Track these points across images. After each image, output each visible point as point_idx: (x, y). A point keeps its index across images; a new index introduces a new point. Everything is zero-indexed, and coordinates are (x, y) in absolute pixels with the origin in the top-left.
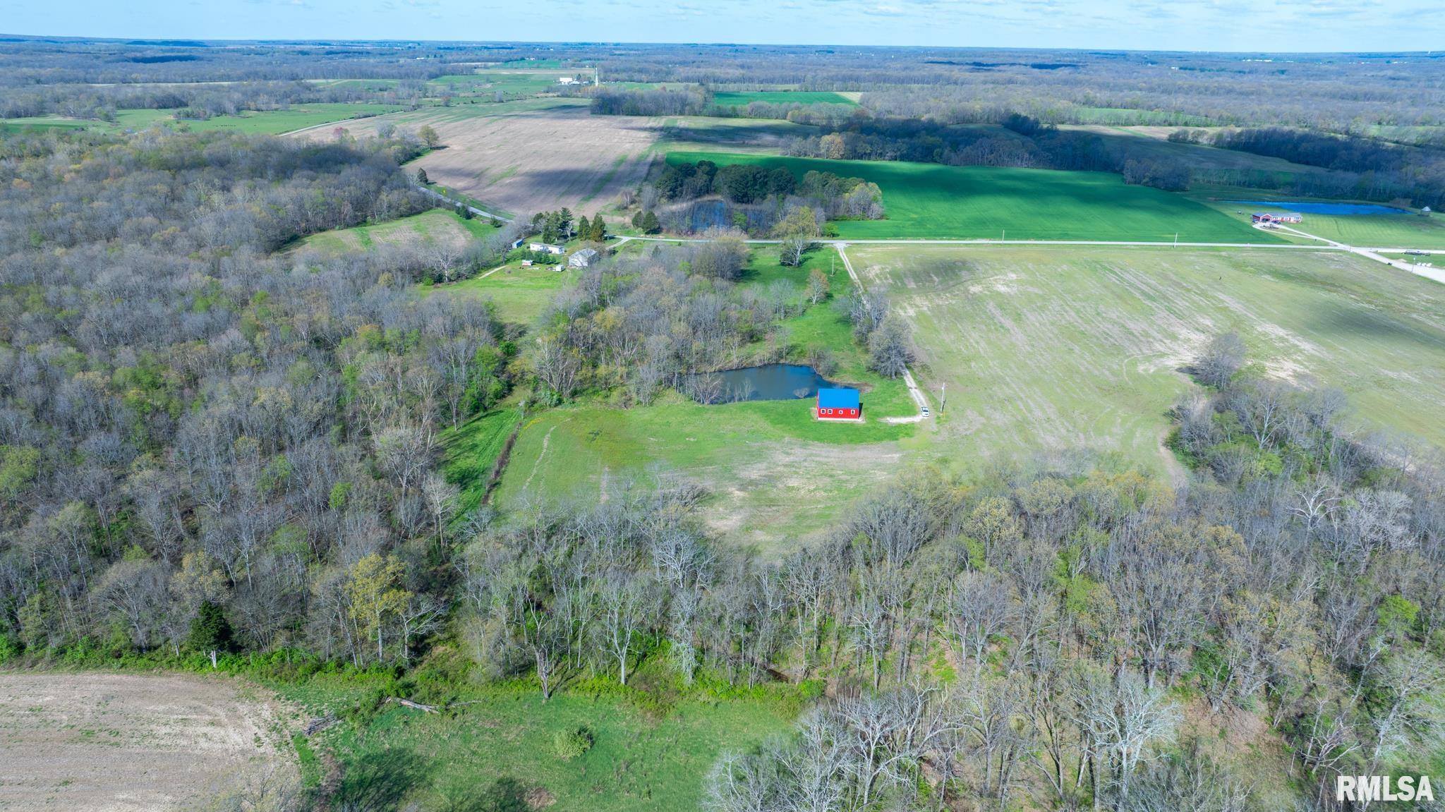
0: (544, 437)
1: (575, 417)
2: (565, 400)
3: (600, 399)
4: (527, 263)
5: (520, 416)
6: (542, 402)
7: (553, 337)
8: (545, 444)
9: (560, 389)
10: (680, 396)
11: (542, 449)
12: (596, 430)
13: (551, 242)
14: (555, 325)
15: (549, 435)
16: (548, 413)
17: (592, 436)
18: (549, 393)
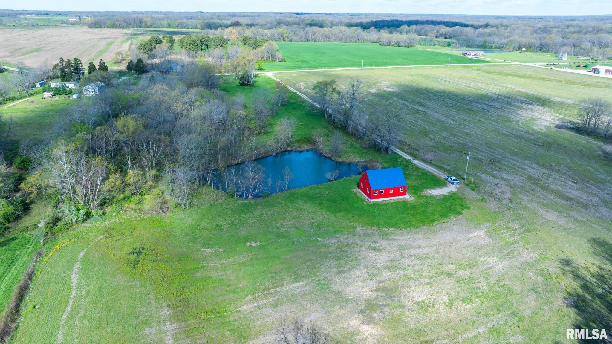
0: (71, 268)
1: (108, 232)
2: (93, 212)
3: (132, 205)
4: (49, 94)
5: (38, 242)
6: (67, 220)
7: (72, 147)
8: (75, 279)
9: (87, 202)
10: (220, 193)
11: (70, 289)
12: (137, 246)
13: (68, 81)
14: (74, 136)
15: (78, 265)
16: (75, 232)
17: (133, 257)
18: (73, 208)
